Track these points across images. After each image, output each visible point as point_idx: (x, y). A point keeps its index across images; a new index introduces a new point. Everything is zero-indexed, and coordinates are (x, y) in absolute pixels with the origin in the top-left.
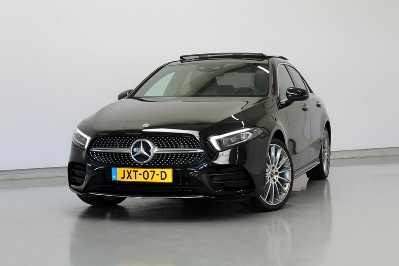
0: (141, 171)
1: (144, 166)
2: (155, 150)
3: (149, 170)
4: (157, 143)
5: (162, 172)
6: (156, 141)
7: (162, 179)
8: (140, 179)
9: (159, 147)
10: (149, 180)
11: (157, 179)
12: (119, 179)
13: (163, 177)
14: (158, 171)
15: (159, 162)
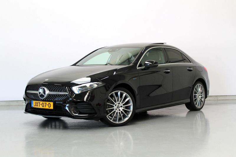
3: (44, 102)
4: (49, 89)
5: (49, 103)
6: (48, 88)
7: (49, 107)
8: (41, 107)
10: (44, 108)
11: (47, 107)
13: (50, 106)
14: (48, 103)
15: (49, 98)
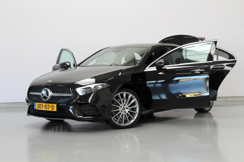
0: (44, 104)
1: (46, 102)
2: (50, 93)
3: (47, 104)
5: (52, 105)
8: (44, 109)
9: (53, 92)
11: (50, 109)
12: (37, 109)
13: (53, 108)
